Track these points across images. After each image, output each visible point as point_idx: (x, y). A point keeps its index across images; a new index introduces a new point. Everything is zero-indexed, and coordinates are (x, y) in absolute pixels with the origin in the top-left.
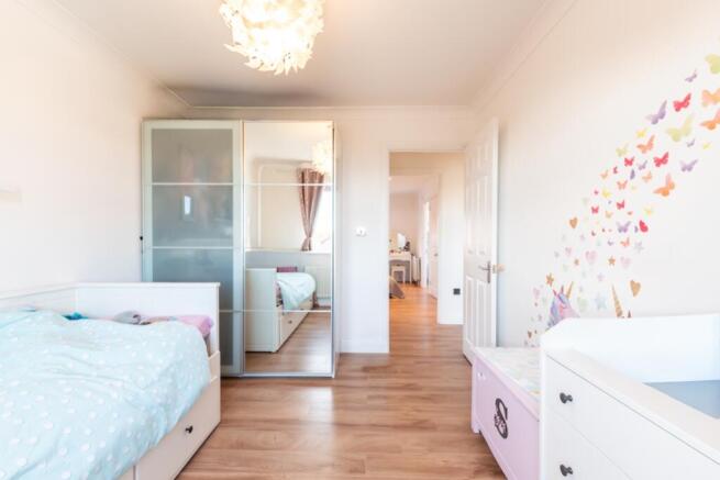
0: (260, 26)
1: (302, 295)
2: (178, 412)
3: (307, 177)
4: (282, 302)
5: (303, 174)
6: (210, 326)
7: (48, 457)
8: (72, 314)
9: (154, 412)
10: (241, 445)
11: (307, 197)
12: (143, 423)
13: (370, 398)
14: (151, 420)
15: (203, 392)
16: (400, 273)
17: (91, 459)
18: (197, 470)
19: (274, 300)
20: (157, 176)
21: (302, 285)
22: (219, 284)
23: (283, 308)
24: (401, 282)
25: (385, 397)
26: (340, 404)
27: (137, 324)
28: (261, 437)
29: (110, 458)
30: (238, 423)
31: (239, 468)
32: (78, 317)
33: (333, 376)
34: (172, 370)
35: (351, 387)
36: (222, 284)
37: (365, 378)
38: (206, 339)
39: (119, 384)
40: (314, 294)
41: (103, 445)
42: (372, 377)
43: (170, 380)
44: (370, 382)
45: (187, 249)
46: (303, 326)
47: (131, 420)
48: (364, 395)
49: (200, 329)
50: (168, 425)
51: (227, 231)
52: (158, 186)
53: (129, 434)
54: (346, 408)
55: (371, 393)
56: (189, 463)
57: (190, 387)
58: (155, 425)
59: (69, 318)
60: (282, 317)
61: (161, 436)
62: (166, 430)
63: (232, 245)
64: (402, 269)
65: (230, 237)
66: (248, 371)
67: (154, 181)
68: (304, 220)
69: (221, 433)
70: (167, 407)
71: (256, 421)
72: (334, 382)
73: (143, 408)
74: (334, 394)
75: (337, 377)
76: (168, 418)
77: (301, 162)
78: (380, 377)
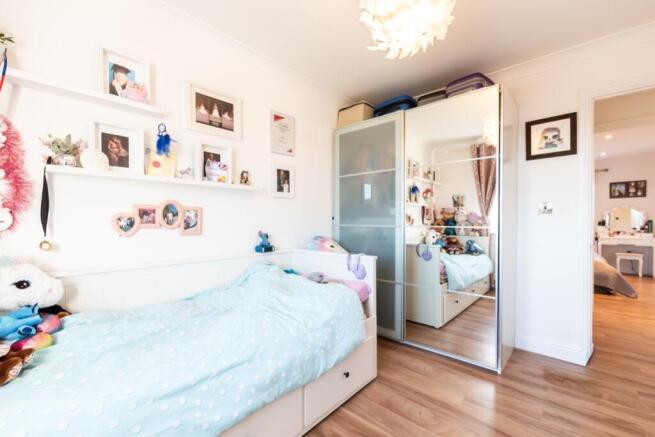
0: (391, 16)
1: (473, 276)
2: (334, 358)
3: (483, 152)
4: (446, 281)
5: (478, 150)
6: (369, 293)
7: (251, 360)
8: (289, 269)
9: (317, 351)
10: (389, 405)
11: (483, 174)
12: (307, 357)
13: (546, 414)
14: (314, 357)
15: (357, 347)
16: (634, 263)
17: (271, 371)
18: (353, 411)
19: (437, 278)
20: (343, 170)
21: (473, 266)
22: (376, 257)
23: (448, 288)
24: (636, 275)
25: (570, 423)
26: (502, 407)
27: (319, 282)
28: (407, 406)
29: (284, 375)
30: (391, 384)
31: (383, 426)
32: (292, 272)
33: (499, 372)
34: (332, 322)
35: (522, 393)
36: (379, 258)
37: (545, 388)
38: (365, 304)
39: (296, 324)
40: (491, 276)
41: (280, 364)
42: (556, 390)
43: (330, 331)
44: (550, 395)
45: (363, 226)
46: (474, 308)
47: (300, 353)
48: (539, 408)
49: (359, 294)
50: (327, 364)
51: (391, 211)
52: (345, 178)
53: (297, 362)
54: (510, 416)
55: (550, 410)
56: (347, 402)
57: (345, 340)
58: (316, 361)
59: (287, 272)
60: (446, 296)
61: (320, 372)
62: (324, 370)
63: (394, 223)
64: (639, 258)
65: (394, 216)
66: (407, 340)
67: (341, 174)
68: (479, 197)
69: (375, 387)
70: (326, 351)
71: (407, 389)
72: (500, 380)
73: (309, 346)
74: (497, 392)
75: (504, 375)
76: (327, 360)
77: (475, 138)
78: (569, 394)
